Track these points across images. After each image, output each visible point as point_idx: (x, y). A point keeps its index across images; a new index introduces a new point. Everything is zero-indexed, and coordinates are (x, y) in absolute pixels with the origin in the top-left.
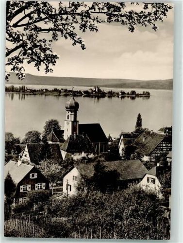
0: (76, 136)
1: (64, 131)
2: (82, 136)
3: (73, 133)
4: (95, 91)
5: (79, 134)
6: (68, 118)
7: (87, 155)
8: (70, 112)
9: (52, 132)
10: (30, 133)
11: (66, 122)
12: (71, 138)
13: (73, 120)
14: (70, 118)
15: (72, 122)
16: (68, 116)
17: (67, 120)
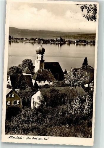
0: (43, 70)
1: (34, 67)
2: (46, 70)
3: (40, 68)
4: (59, 40)
5: (44, 69)
6: (38, 58)
7: (49, 83)
8: (39, 55)
9: (27, 67)
10: (12, 68)
11: (36, 61)
12: (39, 71)
13: (41, 60)
14: (39, 58)
15: (40, 61)
16: (38, 57)
17: (37, 59)
